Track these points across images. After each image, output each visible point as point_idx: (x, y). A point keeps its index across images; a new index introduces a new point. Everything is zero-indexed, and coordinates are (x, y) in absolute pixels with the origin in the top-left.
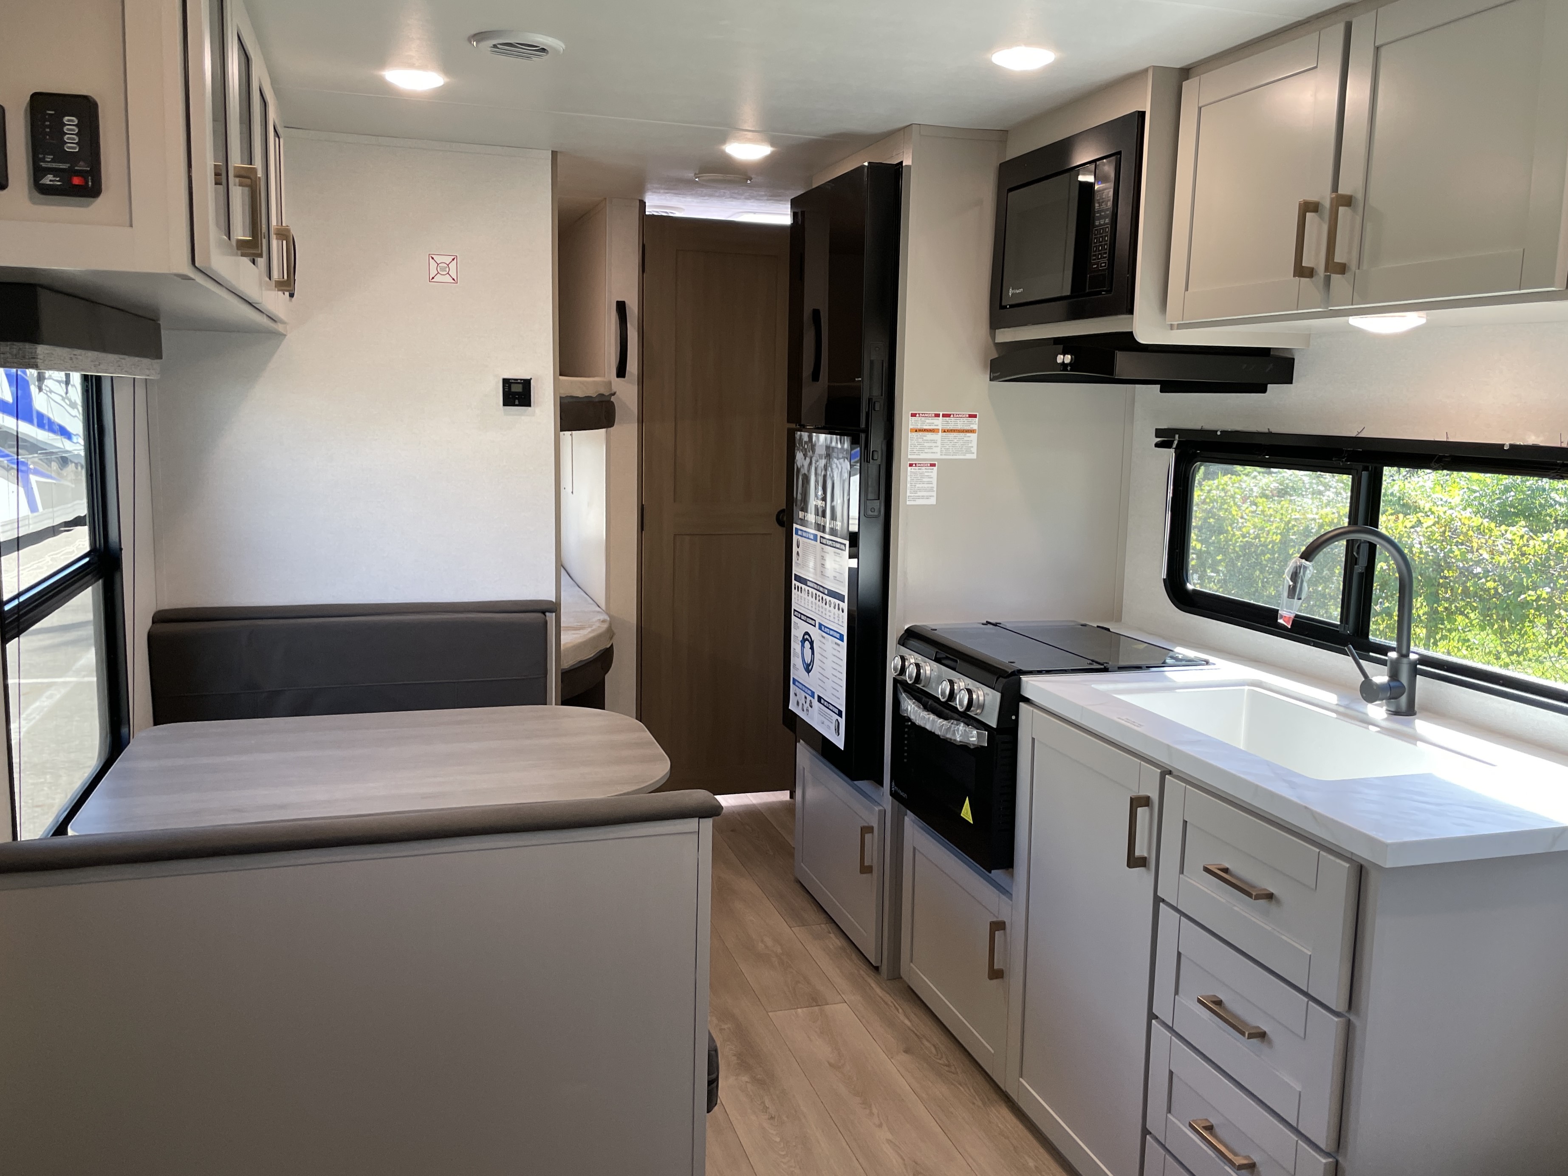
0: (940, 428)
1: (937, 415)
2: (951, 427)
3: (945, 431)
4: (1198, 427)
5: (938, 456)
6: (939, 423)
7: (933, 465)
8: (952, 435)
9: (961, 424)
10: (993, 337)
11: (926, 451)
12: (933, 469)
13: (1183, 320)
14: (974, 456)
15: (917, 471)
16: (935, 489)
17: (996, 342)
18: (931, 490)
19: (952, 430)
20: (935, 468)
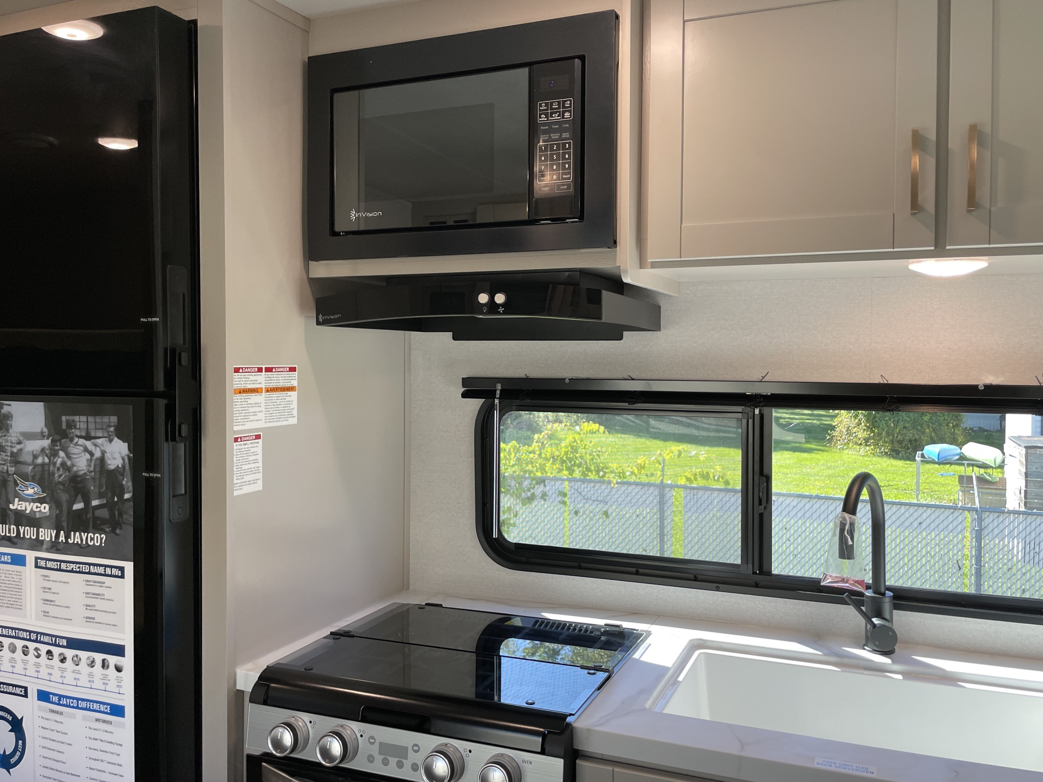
0: (263, 386)
1: (260, 370)
2: (273, 385)
3: (268, 391)
4: (522, 375)
5: (262, 425)
6: (262, 380)
7: (258, 437)
8: (275, 395)
9: (280, 379)
10: (307, 268)
11: (252, 418)
12: (258, 443)
13: (680, 258)
14: (294, 421)
15: (243, 447)
16: (261, 470)
17: (311, 276)
18: (256, 471)
19: (274, 388)
20: (260, 441)
